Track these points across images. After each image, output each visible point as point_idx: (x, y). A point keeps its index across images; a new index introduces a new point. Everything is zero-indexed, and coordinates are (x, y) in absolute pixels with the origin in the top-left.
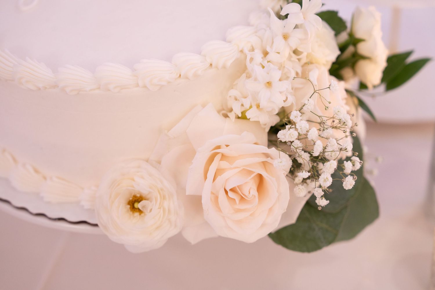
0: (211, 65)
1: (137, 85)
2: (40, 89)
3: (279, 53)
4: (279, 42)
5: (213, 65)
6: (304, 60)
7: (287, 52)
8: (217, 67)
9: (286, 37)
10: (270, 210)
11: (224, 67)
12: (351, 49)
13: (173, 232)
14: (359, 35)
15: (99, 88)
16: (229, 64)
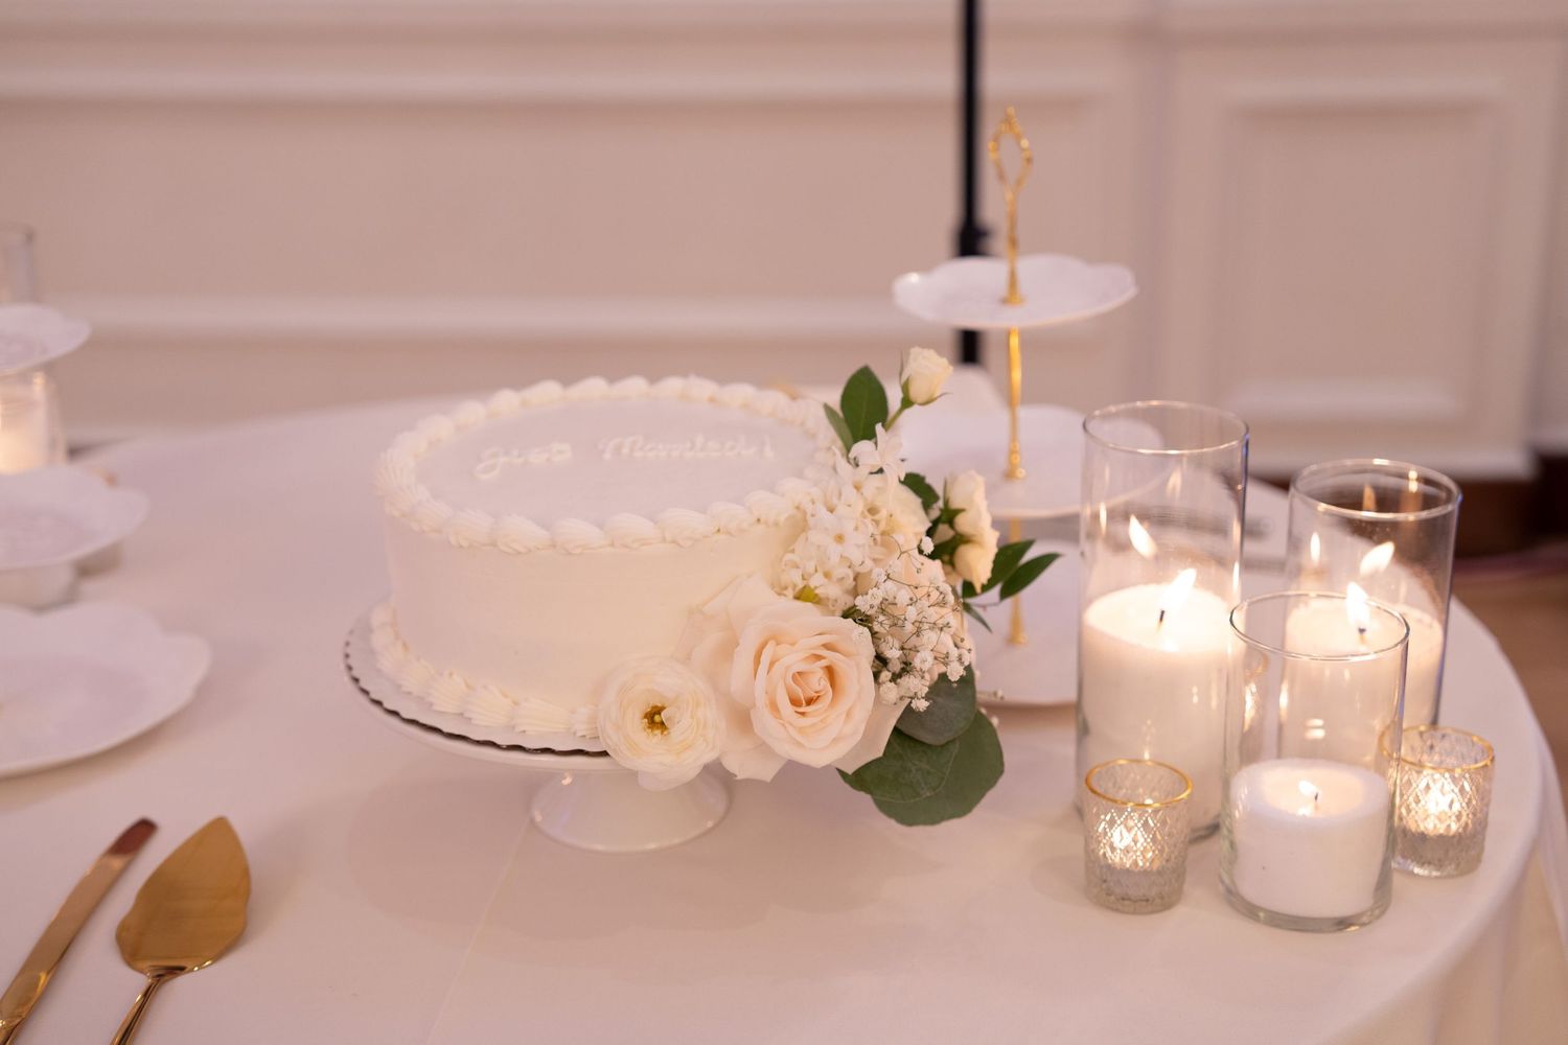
0: (759, 520)
1: (664, 540)
2: (530, 551)
3: (849, 506)
4: (849, 492)
5: (762, 521)
6: (883, 526)
7: (860, 507)
8: (766, 523)
9: (857, 488)
10: (849, 714)
11: (776, 524)
12: (943, 529)
13: (708, 757)
14: (955, 504)
15: (612, 545)
16: (782, 518)
